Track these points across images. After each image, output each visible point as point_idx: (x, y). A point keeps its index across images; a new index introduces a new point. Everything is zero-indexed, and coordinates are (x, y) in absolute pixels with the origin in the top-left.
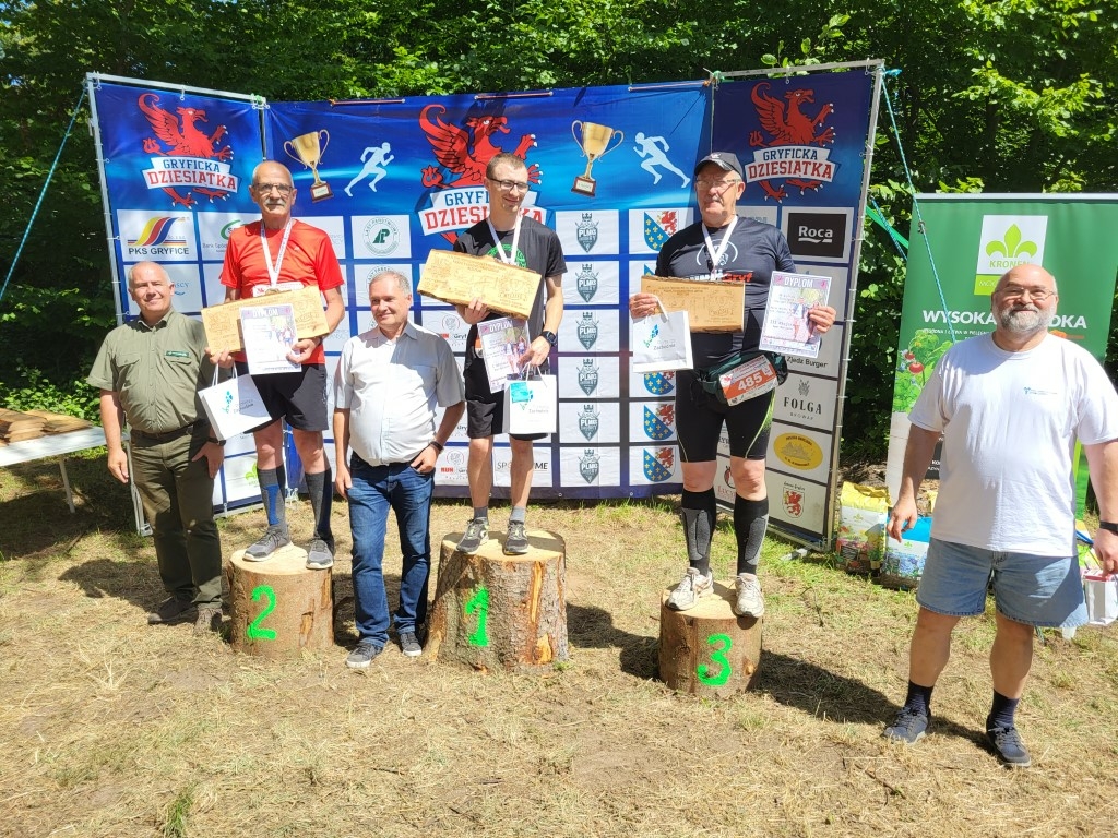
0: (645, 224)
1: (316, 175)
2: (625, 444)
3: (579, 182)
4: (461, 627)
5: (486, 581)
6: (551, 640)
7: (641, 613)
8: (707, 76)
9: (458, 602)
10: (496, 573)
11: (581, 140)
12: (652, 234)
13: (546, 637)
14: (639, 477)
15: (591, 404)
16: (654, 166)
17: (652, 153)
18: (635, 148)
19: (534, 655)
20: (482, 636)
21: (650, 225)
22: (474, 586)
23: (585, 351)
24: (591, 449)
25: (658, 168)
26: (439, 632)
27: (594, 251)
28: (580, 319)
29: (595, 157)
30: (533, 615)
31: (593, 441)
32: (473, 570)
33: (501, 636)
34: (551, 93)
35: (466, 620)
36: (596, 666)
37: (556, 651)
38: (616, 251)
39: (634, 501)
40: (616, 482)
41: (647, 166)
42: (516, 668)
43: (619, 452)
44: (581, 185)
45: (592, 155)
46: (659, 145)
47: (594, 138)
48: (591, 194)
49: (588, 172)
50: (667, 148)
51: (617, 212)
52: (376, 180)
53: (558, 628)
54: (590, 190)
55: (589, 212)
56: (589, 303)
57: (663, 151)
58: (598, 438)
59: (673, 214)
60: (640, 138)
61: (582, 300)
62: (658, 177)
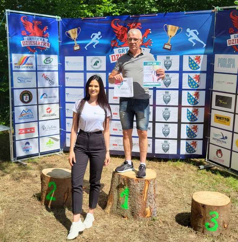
0: (189, 60)
1: (76, 42)
2: (179, 139)
3: (166, 45)
4: (118, 201)
5: (128, 186)
6: (151, 209)
7: (184, 202)
8: (213, 8)
9: (118, 192)
10: (132, 183)
11: (167, 31)
12: (191, 64)
13: (149, 207)
14: (183, 151)
15: (167, 124)
16: (193, 40)
17: (193, 36)
18: (186, 34)
19: (145, 214)
20: (126, 205)
21: (191, 61)
22: (124, 187)
23: (166, 105)
24: (167, 140)
25: (194, 41)
26: (111, 203)
27: (170, 70)
28: (164, 93)
29: (172, 37)
30: (145, 199)
31: (167, 137)
32: (124, 181)
33: (133, 206)
34: (157, 15)
35: (121, 199)
36: (167, 220)
37: (153, 213)
38: (178, 70)
39: (182, 160)
40: (175, 153)
41: (190, 40)
42: (138, 218)
43: (177, 142)
44: (166, 46)
45: (171, 36)
46: (195, 32)
47: (171, 30)
48: (170, 50)
49: (169, 42)
50: (198, 34)
51: (179, 56)
52: (95, 44)
53: (153, 205)
54: (169, 48)
55: (169, 56)
56: (168, 88)
57: (196, 34)
58: (170, 136)
59: (199, 57)
60: (188, 30)
61: (165, 87)
62: (194, 44)
